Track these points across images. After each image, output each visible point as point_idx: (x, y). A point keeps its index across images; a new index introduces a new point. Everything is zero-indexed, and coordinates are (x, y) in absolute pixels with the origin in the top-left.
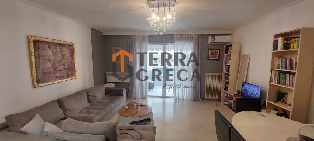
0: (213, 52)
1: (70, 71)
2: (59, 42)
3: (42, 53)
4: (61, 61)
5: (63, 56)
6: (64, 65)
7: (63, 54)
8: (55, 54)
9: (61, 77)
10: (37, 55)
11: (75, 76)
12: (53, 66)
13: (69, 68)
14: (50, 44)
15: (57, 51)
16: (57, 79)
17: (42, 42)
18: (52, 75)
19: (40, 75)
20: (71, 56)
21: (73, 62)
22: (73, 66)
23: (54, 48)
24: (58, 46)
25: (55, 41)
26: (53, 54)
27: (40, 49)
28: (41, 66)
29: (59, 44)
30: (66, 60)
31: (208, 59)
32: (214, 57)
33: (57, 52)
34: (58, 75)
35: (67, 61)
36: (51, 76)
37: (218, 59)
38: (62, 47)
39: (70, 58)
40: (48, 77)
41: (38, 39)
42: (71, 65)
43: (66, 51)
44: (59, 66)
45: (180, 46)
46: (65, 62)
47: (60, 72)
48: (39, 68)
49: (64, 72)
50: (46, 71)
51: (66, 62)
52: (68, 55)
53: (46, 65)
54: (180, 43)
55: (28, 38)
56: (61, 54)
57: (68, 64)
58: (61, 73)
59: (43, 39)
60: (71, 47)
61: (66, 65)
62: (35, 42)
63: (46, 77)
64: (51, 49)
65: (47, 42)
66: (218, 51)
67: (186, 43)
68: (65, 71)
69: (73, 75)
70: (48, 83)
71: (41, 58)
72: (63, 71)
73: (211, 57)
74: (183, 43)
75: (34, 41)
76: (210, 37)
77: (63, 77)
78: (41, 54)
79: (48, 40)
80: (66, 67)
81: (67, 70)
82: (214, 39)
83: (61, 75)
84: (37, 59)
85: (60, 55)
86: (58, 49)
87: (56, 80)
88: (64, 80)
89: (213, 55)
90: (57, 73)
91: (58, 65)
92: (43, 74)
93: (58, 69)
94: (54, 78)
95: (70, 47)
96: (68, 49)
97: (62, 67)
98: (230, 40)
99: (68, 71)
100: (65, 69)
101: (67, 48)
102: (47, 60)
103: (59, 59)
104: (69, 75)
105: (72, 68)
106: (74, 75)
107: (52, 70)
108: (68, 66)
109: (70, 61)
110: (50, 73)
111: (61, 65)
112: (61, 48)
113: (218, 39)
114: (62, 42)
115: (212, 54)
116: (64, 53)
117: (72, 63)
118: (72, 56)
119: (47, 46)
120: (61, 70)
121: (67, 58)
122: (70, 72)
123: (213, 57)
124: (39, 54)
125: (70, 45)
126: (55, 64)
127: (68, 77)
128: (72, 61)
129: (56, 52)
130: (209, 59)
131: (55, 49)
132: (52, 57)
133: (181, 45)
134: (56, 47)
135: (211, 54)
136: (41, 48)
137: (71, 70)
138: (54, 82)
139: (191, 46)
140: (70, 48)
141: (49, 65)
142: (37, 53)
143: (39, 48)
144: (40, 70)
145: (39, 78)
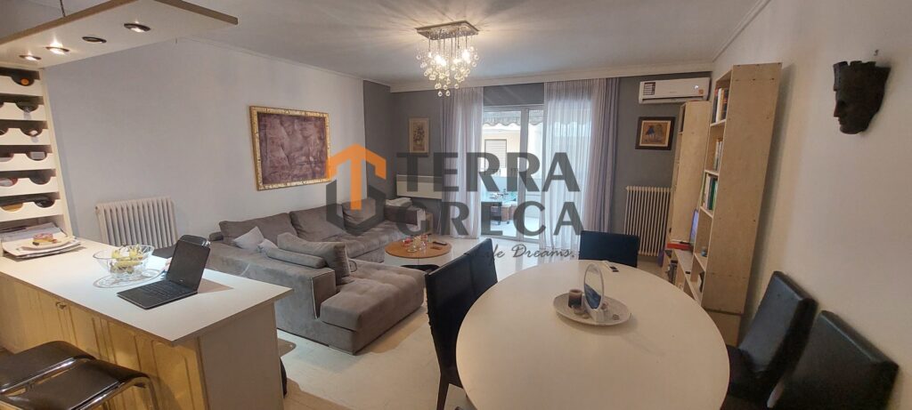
0: (651, 127)
1: (319, 167)
2: (298, 113)
3: (270, 133)
4: (301, 148)
5: (306, 138)
6: (308, 156)
7: (306, 135)
8: (291, 134)
9: (301, 176)
10: (263, 137)
11: (327, 176)
12: (288, 157)
13: (316, 160)
14: (284, 118)
16: (295, 179)
17: (270, 115)
18: (287, 172)
19: (268, 171)
20: (320, 138)
21: (324, 149)
22: (323, 158)
23: (289, 126)
24: (296, 121)
25: (292, 113)
26: (288, 134)
27: (268, 127)
28: (269, 155)
29: (298, 117)
30: (311, 146)
31: (638, 147)
32: (657, 141)
33: (294, 131)
34: (296, 172)
35: (313, 148)
36: (285, 174)
37: (666, 145)
38: (304, 123)
39: (318, 142)
40: (280, 175)
41: (264, 110)
42: (320, 156)
43: (311, 130)
44: (298, 157)
45: (559, 112)
46: (309, 150)
48: (267, 158)
49: (307, 169)
50: (276, 165)
51: (311, 150)
52: (314, 137)
53: (277, 154)
54: (560, 104)
55: (250, 108)
56: (301, 134)
57: (314, 154)
58: (301, 169)
59: (272, 111)
60: (320, 122)
61: (311, 156)
62: (261, 116)
63: (277, 175)
64: (285, 128)
65: (278, 115)
66: (669, 122)
67: (576, 104)
68: (308, 166)
69: (323, 174)
70: (280, 185)
71: (269, 142)
72: (306, 166)
73: (646, 141)
74: (566, 104)
75: (259, 114)
76: (642, 84)
77: (305, 177)
78: (269, 136)
79: (280, 112)
80: (312, 159)
81: (313, 165)
82: (654, 90)
83: (302, 173)
84: (264, 144)
85: (300, 136)
86: (297, 126)
87: (292, 181)
88: (308, 182)
89: (651, 136)
90: (295, 168)
91: (297, 155)
92: (272, 170)
93: (297, 161)
94: (290, 177)
96: (315, 126)
97: (304, 158)
98: (701, 91)
99: (315, 167)
100: (309, 163)
101: (313, 124)
102: (279, 146)
103: (298, 144)
104: (316, 174)
105: (322, 162)
106: (325, 175)
107: (286, 163)
108: (314, 158)
109: (319, 147)
110: (283, 168)
111: (302, 155)
112: (301, 125)
113: (665, 90)
114: (303, 114)
115: (650, 131)
116: (306, 133)
117: (321, 152)
118: (323, 139)
119: (278, 121)
120: (301, 165)
121: (313, 142)
122: (317, 169)
123: (652, 141)
124: (265, 135)
125: (319, 119)
126: (291, 152)
127: (314, 177)
128: (322, 147)
130: (641, 145)
131: (291, 127)
132: (286, 141)
133: (563, 108)
134: (293, 123)
135: (648, 133)
136: (269, 125)
137: (320, 164)
138: (289, 184)
139: (589, 110)
140: (318, 123)
141: (282, 154)
142: (262, 135)
143: (265, 126)
144: (268, 161)
145: (266, 175)
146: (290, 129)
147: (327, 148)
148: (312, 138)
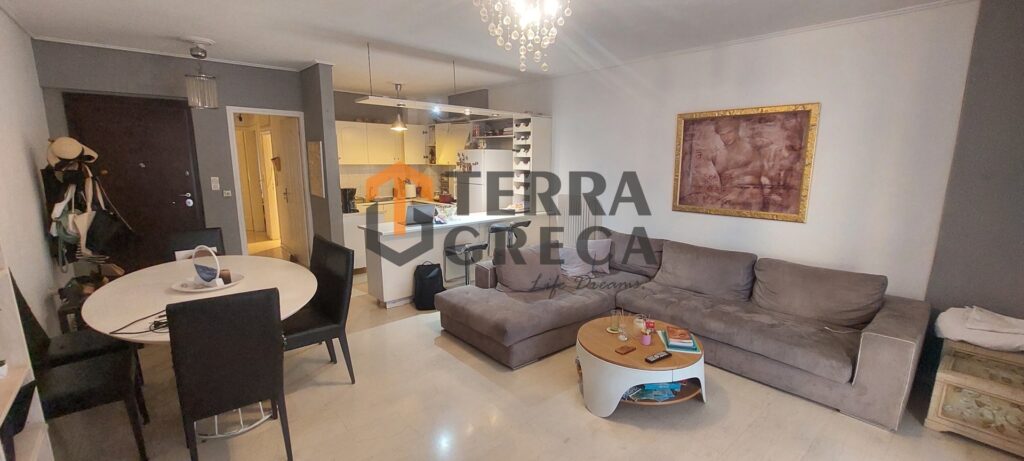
1: (780, 195)
2: (747, 113)
3: (698, 144)
4: (746, 164)
5: (759, 148)
6: (759, 176)
7: (759, 143)
8: (731, 144)
9: (739, 204)
10: (688, 150)
11: (797, 212)
12: (720, 175)
13: (775, 183)
14: (720, 123)
15: (739, 139)
16: (727, 206)
17: (701, 121)
18: (715, 194)
19: (688, 190)
20: (791, 148)
21: (798, 166)
22: (793, 182)
23: (730, 132)
24: (744, 124)
26: (726, 144)
27: (696, 137)
28: (693, 171)
29: (748, 118)
30: (768, 161)
33: (737, 139)
34: (731, 197)
35: (771, 164)
36: (712, 197)
38: (757, 126)
39: (786, 153)
40: (704, 198)
41: (693, 117)
42: (786, 176)
44: (738, 177)
46: (762, 166)
47: (739, 190)
48: (689, 175)
49: (752, 194)
50: (701, 184)
51: (766, 167)
52: (777, 147)
53: (704, 171)
55: (678, 117)
56: (749, 143)
58: (741, 193)
59: (703, 116)
60: (798, 120)
61: (766, 176)
62: (689, 124)
63: (700, 197)
64: (721, 135)
65: (713, 119)
68: (756, 191)
69: (787, 207)
71: (694, 155)
72: (752, 190)
75: (685, 122)
77: (747, 206)
78: (695, 147)
80: (765, 180)
81: (767, 191)
83: (741, 200)
84: (687, 157)
85: (747, 147)
86: (744, 131)
90: (730, 192)
91: (736, 172)
92: (693, 189)
93: (736, 182)
94: (720, 202)
95: (794, 121)
96: (783, 127)
97: (748, 179)
99: (770, 193)
100: (761, 186)
101: (779, 124)
102: (708, 160)
103: (742, 158)
104: (771, 207)
105: (787, 187)
106: (792, 208)
107: (717, 183)
108: (771, 179)
109: (786, 163)
110: (710, 188)
111: (746, 174)
112: (754, 129)
116: (759, 141)
117: (790, 170)
118: (798, 149)
119: (712, 128)
120: (743, 187)
121: (772, 155)
122: (775, 197)
124: (691, 147)
125: (795, 114)
126: (728, 169)
127: (768, 209)
128: (793, 163)
129: (735, 141)
131: (732, 134)
132: (722, 154)
134: (737, 129)
136: (698, 134)
137: (782, 191)
140: (791, 122)
141: (712, 171)
142: (687, 145)
143: (693, 135)
144: (690, 179)
145: (686, 193)
146: (731, 136)
147: (804, 165)
148: (773, 147)
